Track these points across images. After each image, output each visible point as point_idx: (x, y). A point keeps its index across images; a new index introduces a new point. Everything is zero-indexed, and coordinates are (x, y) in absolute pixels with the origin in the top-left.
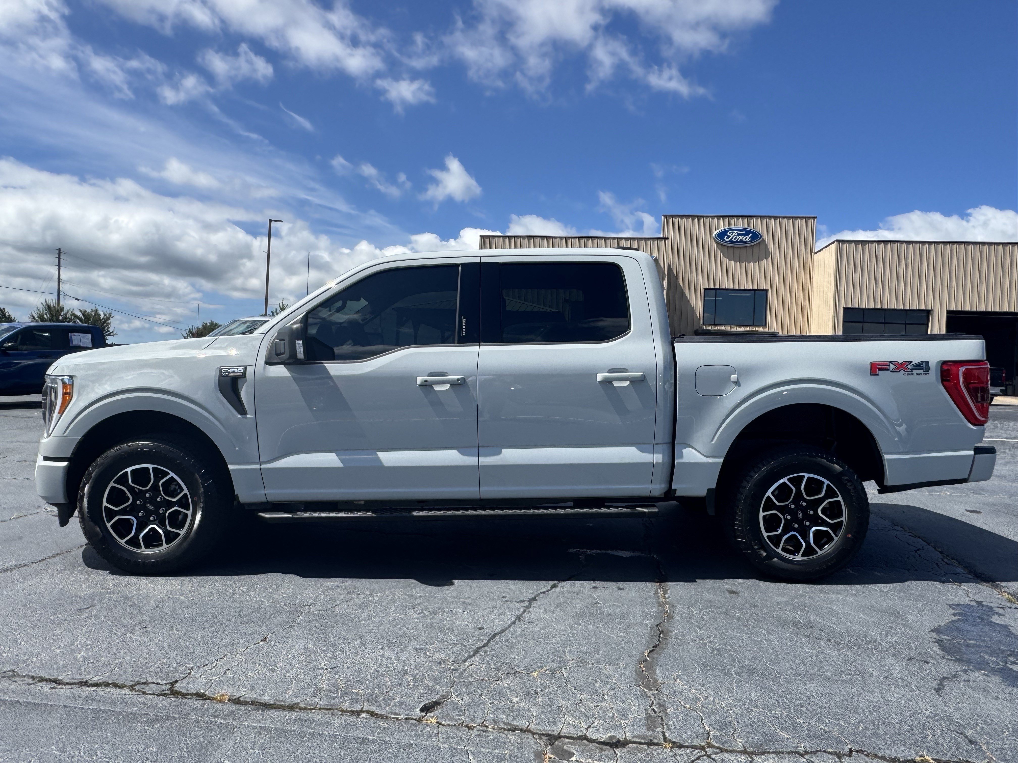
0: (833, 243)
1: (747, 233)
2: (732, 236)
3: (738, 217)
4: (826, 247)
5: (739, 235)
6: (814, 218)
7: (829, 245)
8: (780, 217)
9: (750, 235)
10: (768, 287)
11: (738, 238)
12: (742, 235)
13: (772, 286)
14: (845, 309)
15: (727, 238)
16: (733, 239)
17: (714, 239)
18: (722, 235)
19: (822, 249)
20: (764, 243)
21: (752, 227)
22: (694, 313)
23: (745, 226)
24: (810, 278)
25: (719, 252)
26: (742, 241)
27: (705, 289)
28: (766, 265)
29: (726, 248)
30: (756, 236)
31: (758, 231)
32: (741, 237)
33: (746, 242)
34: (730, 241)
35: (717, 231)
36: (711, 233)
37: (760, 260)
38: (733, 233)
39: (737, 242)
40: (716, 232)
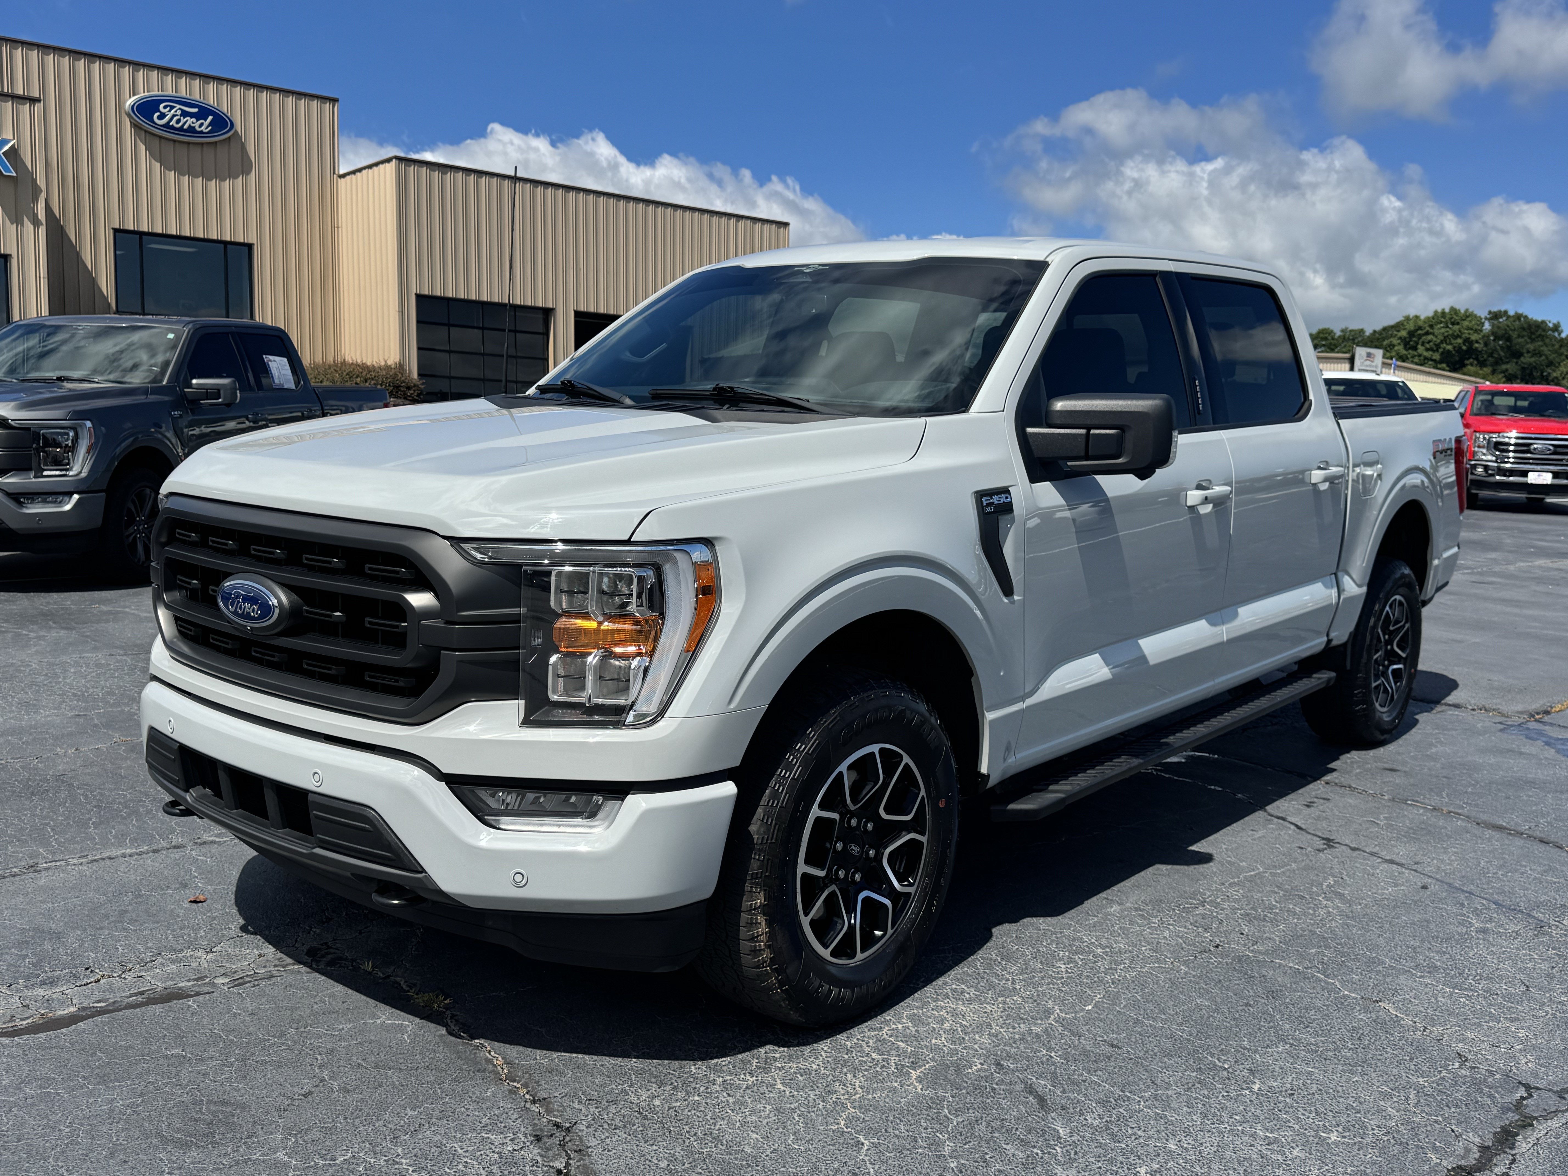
0: (388, 160)
1: (203, 112)
2: (171, 115)
3: (179, 73)
4: (370, 167)
5: (185, 114)
6: (334, 100)
7: (376, 164)
8: (268, 88)
9: (210, 118)
10: (252, 239)
11: (183, 120)
12: (191, 115)
13: (260, 236)
14: (420, 297)
15: (160, 118)
16: (173, 123)
17: (129, 115)
18: (147, 108)
19: (360, 170)
20: (235, 142)
21: (211, 101)
22: (93, 282)
23: (196, 96)
24: (333, 227)
25: (143, 147)
26: (191, 130)
27: (116, 231)
28: (245, 187)
29: (156, 141)
30: (221, 122)
31: (225, 111)
32: (190, 121)
33: (201, 132)
34: (167, 126)
35: (133, 98)
36: (119, 103)
37: (233, 176)
38: (172, 108)
39: (181, 129)
40: (130, 102)
